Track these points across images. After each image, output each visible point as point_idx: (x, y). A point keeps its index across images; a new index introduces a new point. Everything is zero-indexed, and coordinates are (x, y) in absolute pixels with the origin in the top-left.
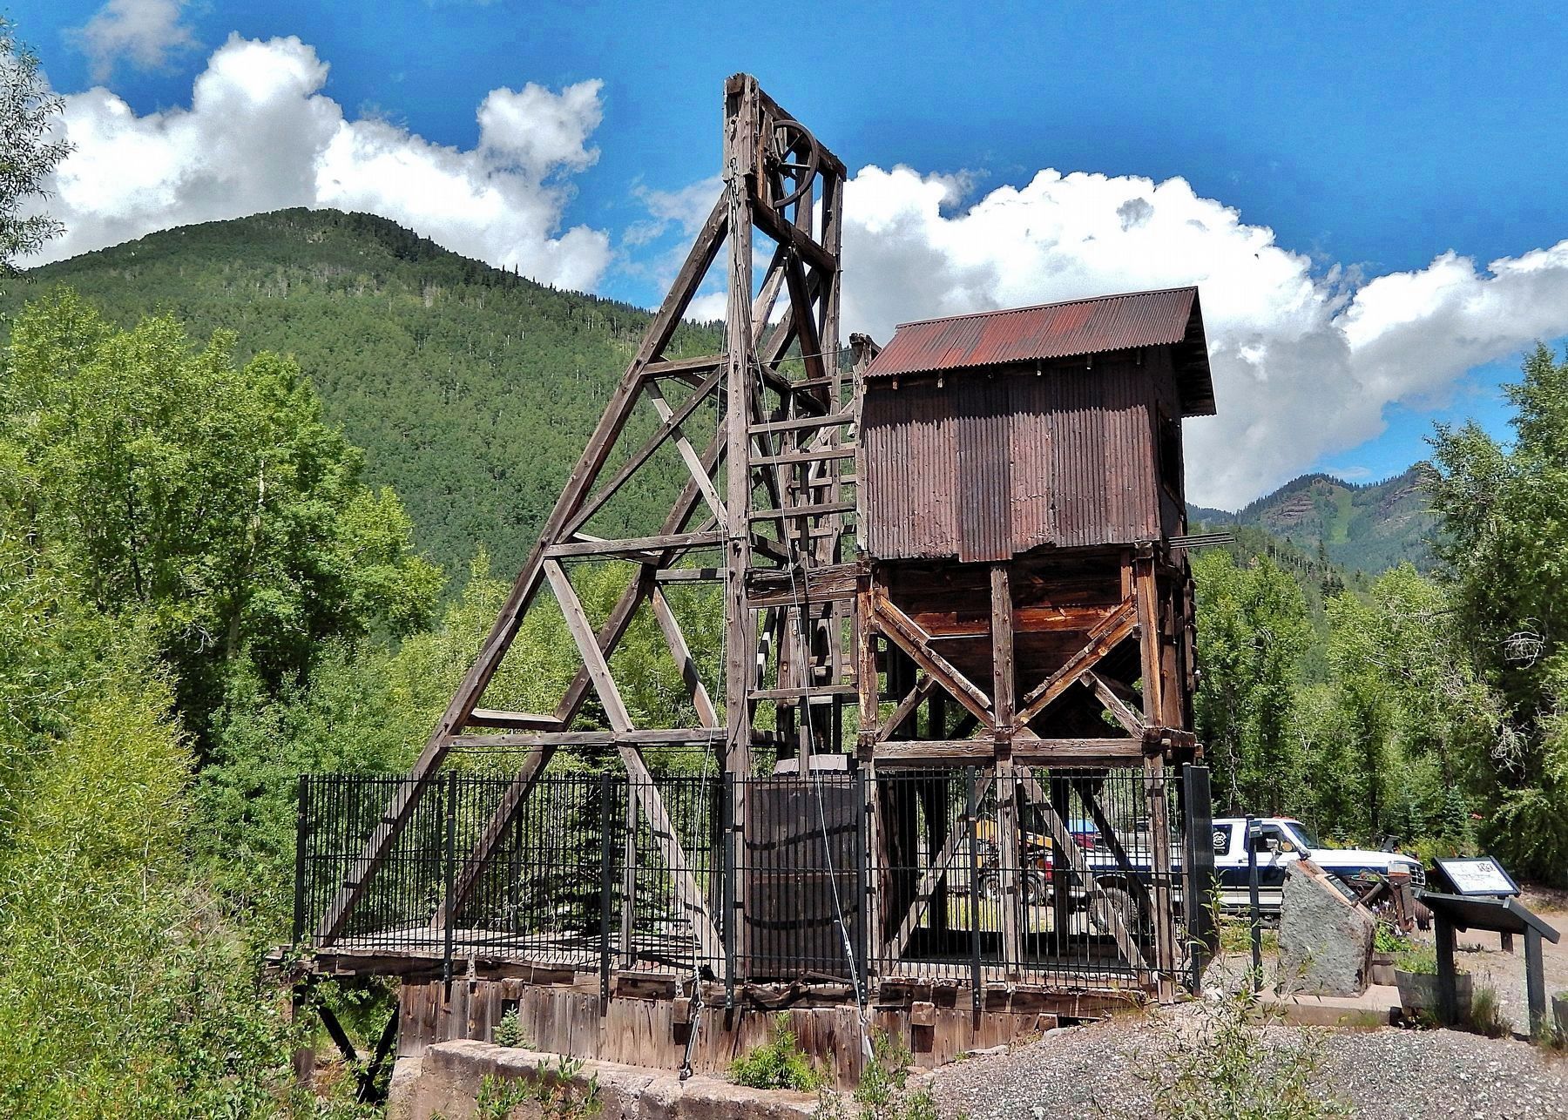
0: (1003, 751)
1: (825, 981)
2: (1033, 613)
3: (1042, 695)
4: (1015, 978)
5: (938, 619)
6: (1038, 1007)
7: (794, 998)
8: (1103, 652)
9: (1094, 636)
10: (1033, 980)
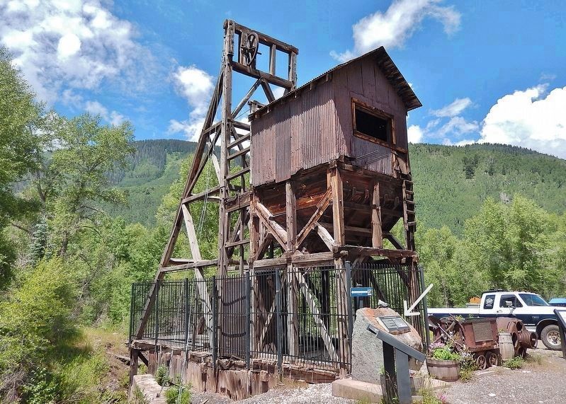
0: (289, 260)
1: (238, 360)
2: (302, 200)
3: (302, 235)
4: (293, 362)
5: (275, 208)
6: (299, 377)
7: (231, 365)
8: (321, 213)
9: (318, 207)
10: (299, 364)
